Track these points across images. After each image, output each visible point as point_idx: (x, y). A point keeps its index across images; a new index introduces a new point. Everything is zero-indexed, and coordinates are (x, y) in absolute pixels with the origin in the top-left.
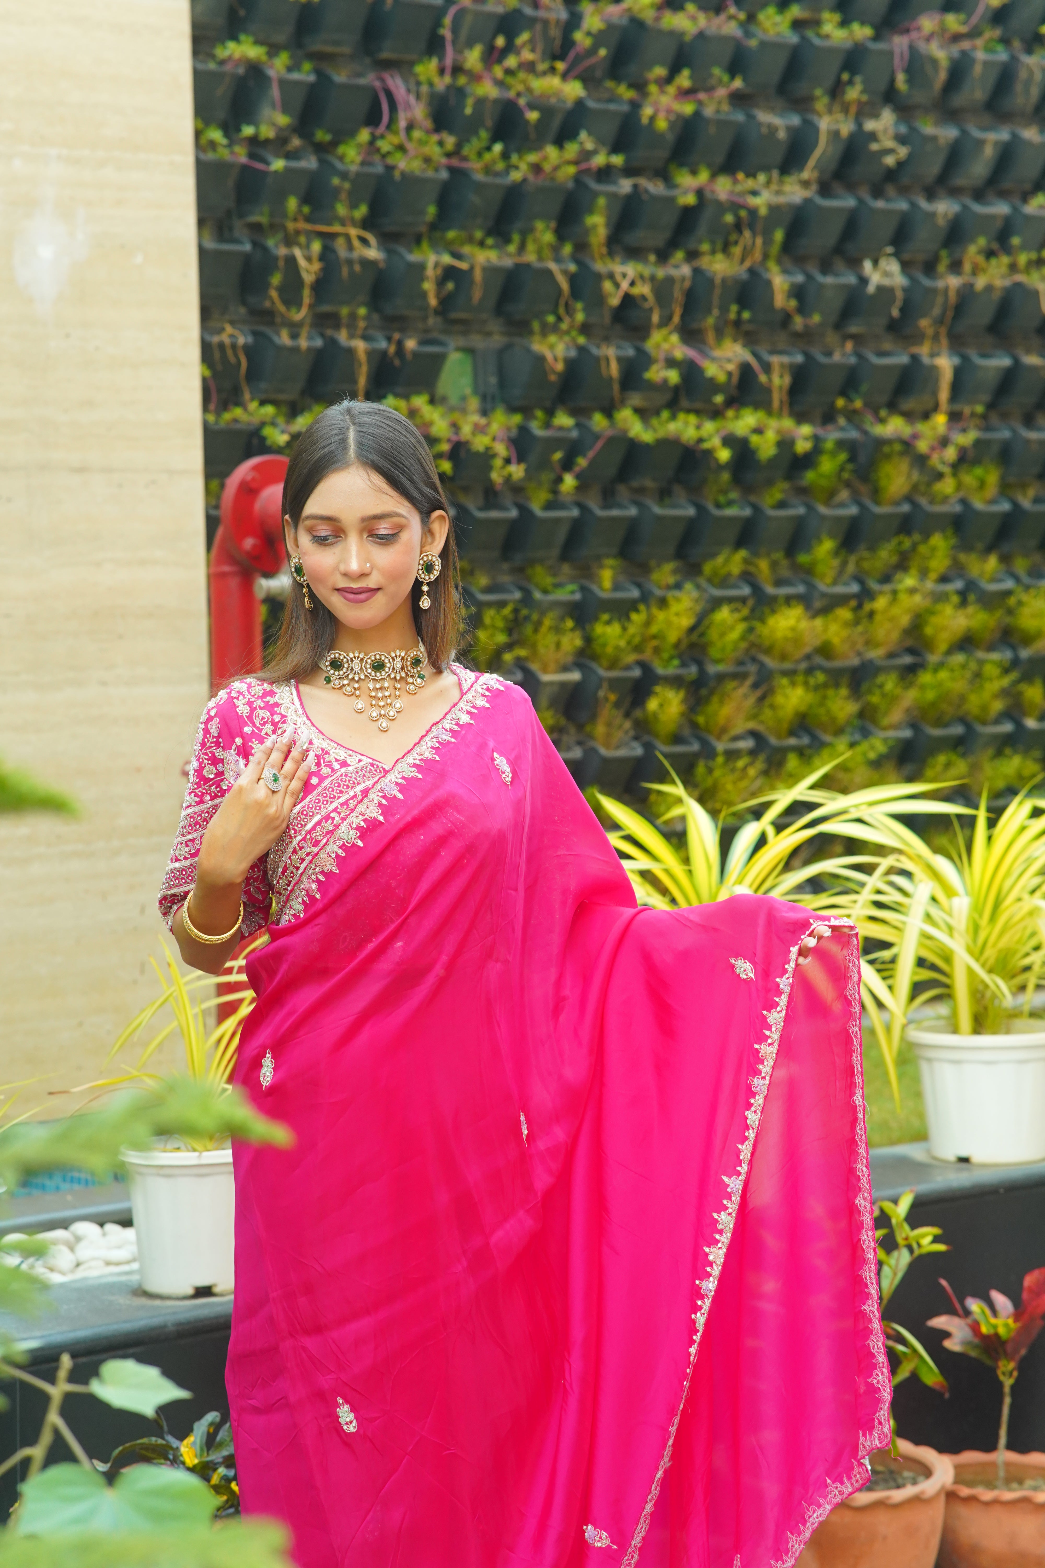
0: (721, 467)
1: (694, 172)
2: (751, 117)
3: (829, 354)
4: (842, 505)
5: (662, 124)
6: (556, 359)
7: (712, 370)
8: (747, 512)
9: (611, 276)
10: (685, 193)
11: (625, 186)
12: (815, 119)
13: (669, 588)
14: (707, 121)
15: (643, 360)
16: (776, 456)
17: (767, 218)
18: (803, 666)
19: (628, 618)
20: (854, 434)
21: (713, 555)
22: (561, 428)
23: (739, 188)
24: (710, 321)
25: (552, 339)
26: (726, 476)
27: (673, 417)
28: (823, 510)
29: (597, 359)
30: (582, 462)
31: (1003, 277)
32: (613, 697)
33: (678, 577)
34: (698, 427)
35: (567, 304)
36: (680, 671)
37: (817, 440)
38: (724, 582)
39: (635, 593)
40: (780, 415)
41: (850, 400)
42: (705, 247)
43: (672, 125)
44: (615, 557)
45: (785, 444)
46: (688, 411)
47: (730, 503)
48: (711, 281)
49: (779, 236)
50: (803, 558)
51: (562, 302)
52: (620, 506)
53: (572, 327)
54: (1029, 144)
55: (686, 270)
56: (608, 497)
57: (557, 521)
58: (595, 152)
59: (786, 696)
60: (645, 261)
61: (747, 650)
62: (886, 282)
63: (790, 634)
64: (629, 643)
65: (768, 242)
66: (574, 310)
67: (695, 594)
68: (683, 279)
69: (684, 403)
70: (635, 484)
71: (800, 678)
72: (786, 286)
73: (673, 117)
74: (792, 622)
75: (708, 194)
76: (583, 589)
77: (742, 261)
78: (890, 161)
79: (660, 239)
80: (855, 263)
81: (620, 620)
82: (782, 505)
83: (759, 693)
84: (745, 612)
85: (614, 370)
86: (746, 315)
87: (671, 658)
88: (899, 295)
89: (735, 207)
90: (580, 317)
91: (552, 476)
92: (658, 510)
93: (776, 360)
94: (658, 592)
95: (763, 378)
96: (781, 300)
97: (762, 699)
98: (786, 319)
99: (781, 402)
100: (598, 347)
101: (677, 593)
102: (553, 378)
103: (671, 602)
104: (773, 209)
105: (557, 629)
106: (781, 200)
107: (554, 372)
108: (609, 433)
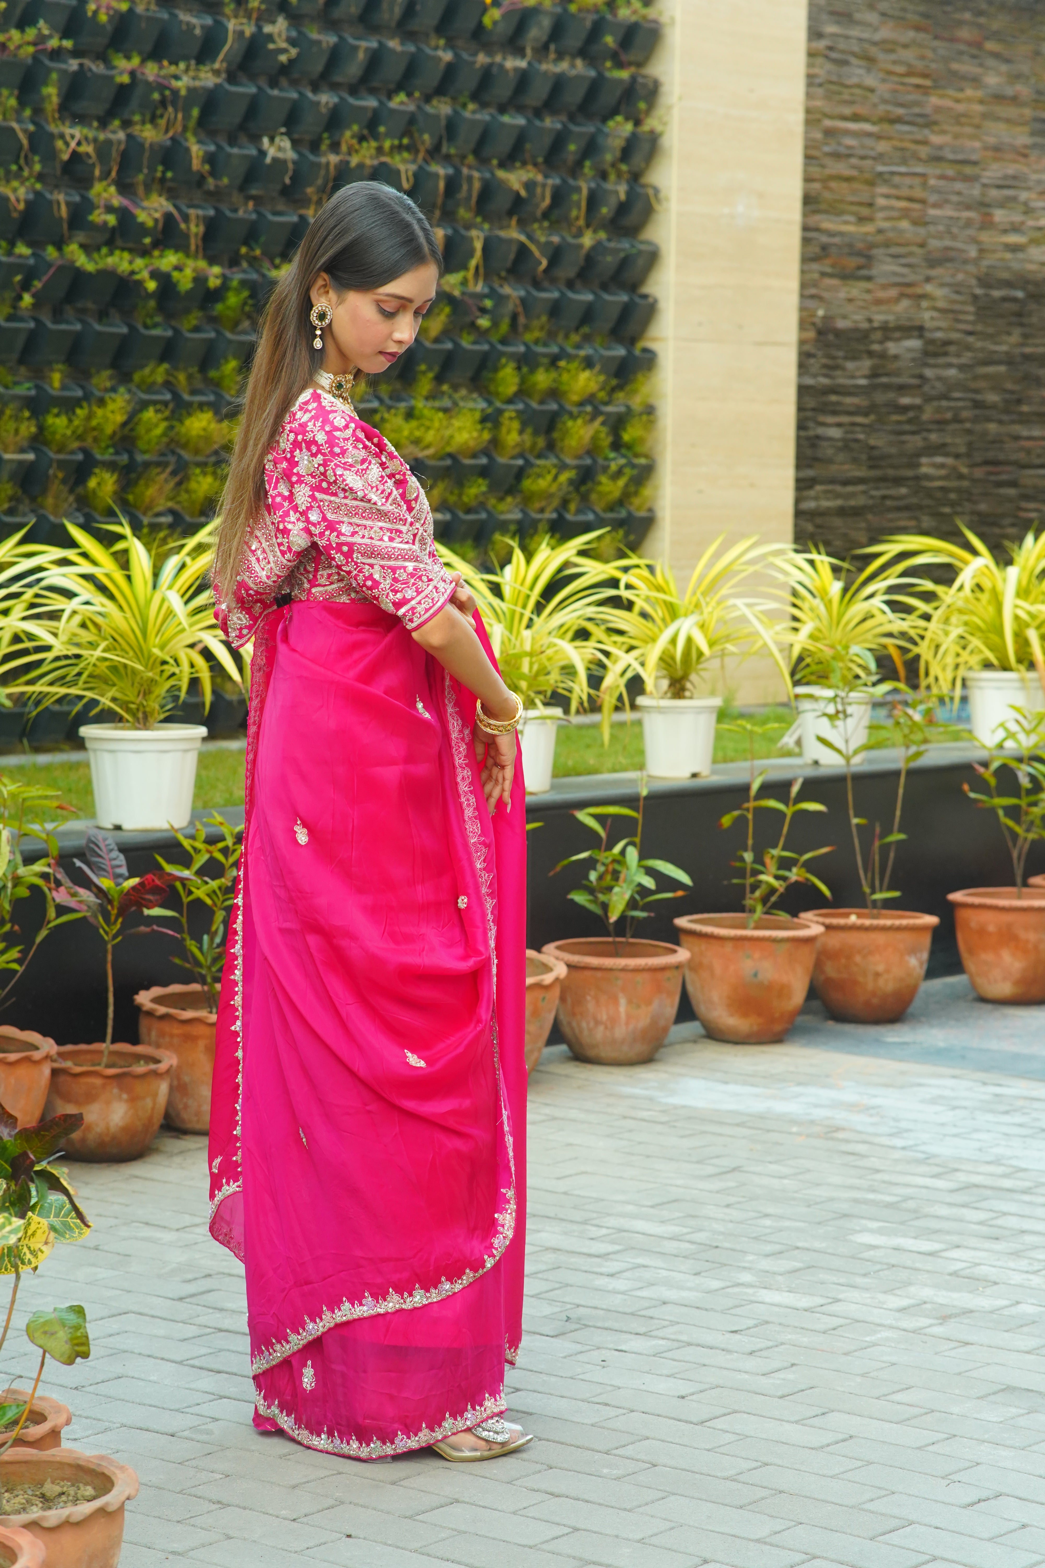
0: (149, 296)
1: (128, 58)
2: (174, 16)
3: (235, 210)
4: (245, 332)
5: (103, 18)
6: (18, 200)
7: (142, 217)
8: (169, 333)
9: (62, 136)
10: (121, 73)
11: (73, 65)
12: (225, 20)
13: (106, 390)
14: (139, 17)
15: (87, 206)
16: (192, 289)
17: (186, 98)
18: (213, 459)
19: (74, 413)
20: (254, 276)
21: (142, 367)
22: (20, 256)
23: (163, 72)
24: (141, 177)
25: (15, 184)
26: (152, 303)
27: (111, 253)
28: (229, 335)
29: (50, 202)
30: (38, 284)
31: (371, 158)
32: (60, 475)
33: (113, 382)
34: (131, 262)
35: (26, 157)
36: (114, 458)
37: (225, 278)
38: (150, 388)
39: (79, 393)
40: (196, 257)
41: (252, 249)
42: (137, 118)
43: (111, 18)
44: (64, 363)
45: (200, 280)
46: (123, 249)
47: (155, 326)
48: (141, 145)
49: (195, 112)
50: (213, 374)
51: (22, 155)
52: (67, 322)
53: (31, 175)
54: (392, 51)
55: (121, 135)
56: (58, 315)
57: (17, 331)
58: (50, 37)
59: (198, 482)
60: (90, 126)
61: (168, 444)
62: (280, 155)
63: (202, 433)
64: (74, 432)
65: (187, 117)
66: (33, 162)
67: (127, 397)
68: (119, 142)
69: (119, 242)
70: (79, 305)
71: (210, 469)
72: (201, 153)
73: (111, 13)
74: (204, 424)
75: (139, 75)
76: (37, 387)
77: (167, 131)
78: (283, 58)
79: (99, 109)
80: (255, 139)
81: (67, 413)
82: (196, 329)
83: (177, 479)
84: (167, 413)
85: (64, 212)
86: (169, 174)
87: (108, 447)
88: (290, 166)
89: (161, 87)
90: (37, 167)
91: (13, 295)
92: (98, 327)
93: (192, 212)
94: (98, 394)
95: (183, 226)
96: (196, 164)
97: (179, 484)
98: (201, 180)
99: (197, 247)
100: (51, 193)
101: (113, 395)
102: (15, 215)
103: (109, 401)
104: (191, 90)
105: (17, 418)
106: (197, 84)
107: (15, 210)
108: (60, 262)
